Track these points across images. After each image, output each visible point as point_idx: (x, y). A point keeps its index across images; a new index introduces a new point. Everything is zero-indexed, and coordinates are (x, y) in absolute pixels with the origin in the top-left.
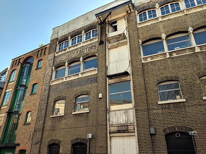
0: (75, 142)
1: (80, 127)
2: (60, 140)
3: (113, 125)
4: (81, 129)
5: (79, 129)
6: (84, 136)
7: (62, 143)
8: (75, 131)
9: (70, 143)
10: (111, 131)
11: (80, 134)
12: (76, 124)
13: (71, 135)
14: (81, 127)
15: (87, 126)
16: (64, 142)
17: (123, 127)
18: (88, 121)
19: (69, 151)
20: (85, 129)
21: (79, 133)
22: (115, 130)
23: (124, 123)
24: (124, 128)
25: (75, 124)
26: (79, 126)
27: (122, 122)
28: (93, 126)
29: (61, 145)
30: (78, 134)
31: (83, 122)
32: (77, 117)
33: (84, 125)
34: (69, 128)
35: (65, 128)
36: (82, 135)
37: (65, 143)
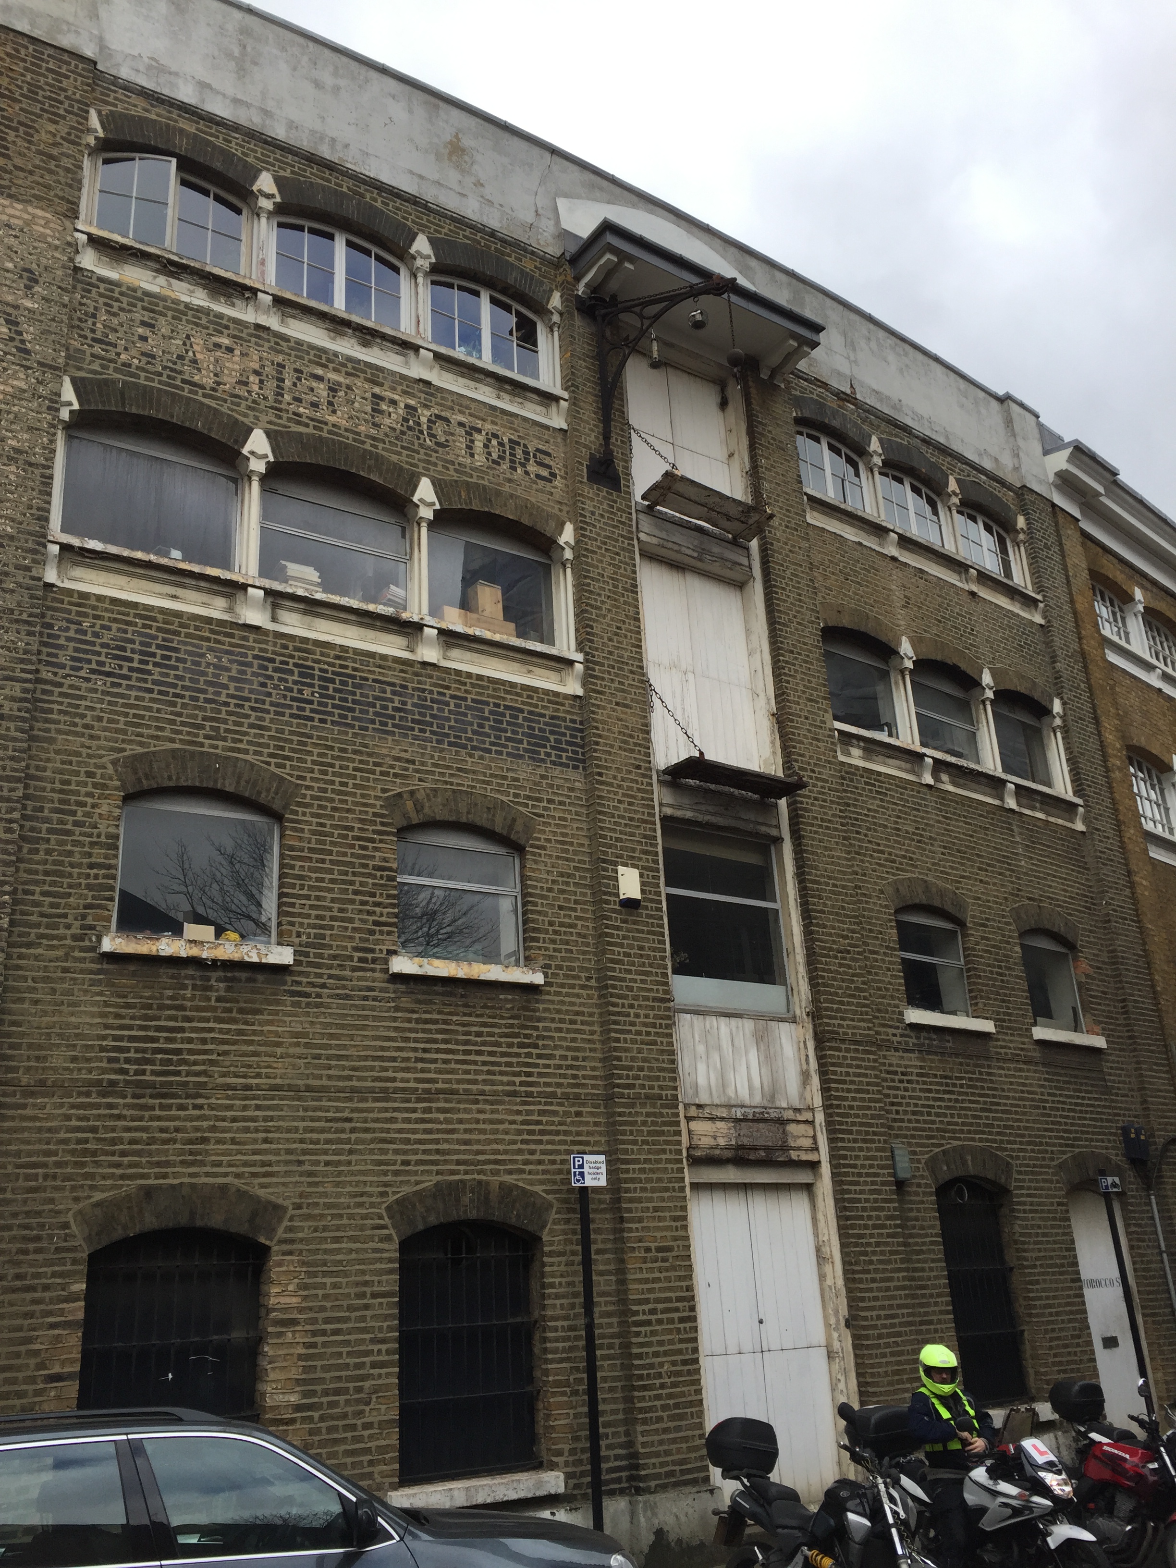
0: (433, 1220)
1: (467, 1092)
2: (261, 1192)
3: (707, 1110)
4: (480, 1111)
5: (466, 1111)
6: (510, 1172)
7: (290, 1229)
8: (423, 1121)
9: (387, 1221)
10: (697, 1147)
11: (479, 1152)
12: (435, 1061)
13: (384, 1152)
14: (482, 1093)
15: (529, 1094)
16: (309, 1217)
17: (761, 1125)
18: (534, 1051)
19: (374, 1296)
20: (519, 1118)
21: (466, 1142)
22: (722, 1142)
23: (757, 1100)
24: (764, 1136)
25: (418, 1060)
26: (459, 1082)
27: (744, 1095)
28: (577, 1096)
29: (282, 1242)
30: (458, 1152)
31: (491, 1054)
32: (431, 1002)
33: (505, 1079)
34: (353, 1090)
35: (309, 1088)
36: (496, 1162)
37: (325, 1229)
